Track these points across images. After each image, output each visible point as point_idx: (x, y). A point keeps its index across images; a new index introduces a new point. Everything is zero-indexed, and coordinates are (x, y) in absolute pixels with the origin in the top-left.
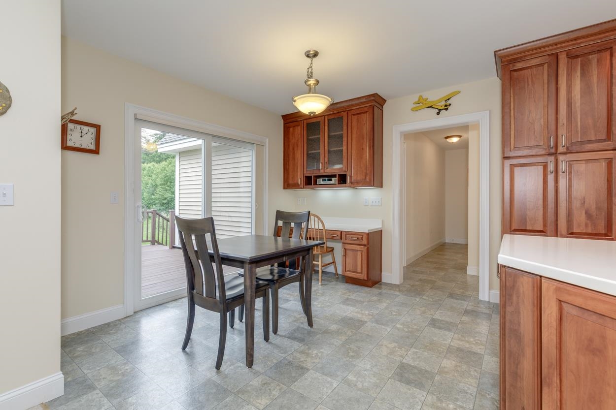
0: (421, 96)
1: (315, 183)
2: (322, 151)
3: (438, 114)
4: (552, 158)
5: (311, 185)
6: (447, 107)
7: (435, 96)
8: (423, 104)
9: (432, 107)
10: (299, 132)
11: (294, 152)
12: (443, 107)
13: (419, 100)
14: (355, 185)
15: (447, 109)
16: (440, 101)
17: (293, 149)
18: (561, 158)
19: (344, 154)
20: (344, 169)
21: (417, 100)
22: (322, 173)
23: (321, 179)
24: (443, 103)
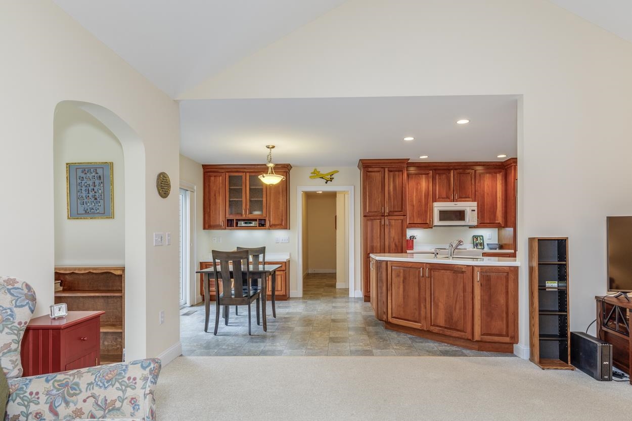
0: (316, 169)
1: (237, 226)
2: (244, 199)
3: (326, 183)
4: (383, 217)
5: (233, 226)
6: (331, 179)
7: (324, 171)
8: (316, 174)
9: (322, 178)
10: (219, 182)
11: (216, 199)
12: (329, 179)
13: (314, 171)
14: (273, 227)
15: (331, 181)
16: (327, 174)
17: (215, 195)
18: (386, 217)
19: (264, 204)
20: (264, 215)
21: (313, 171)
22: (244, 217)
23: (243, 222)
24: (329, 177)
